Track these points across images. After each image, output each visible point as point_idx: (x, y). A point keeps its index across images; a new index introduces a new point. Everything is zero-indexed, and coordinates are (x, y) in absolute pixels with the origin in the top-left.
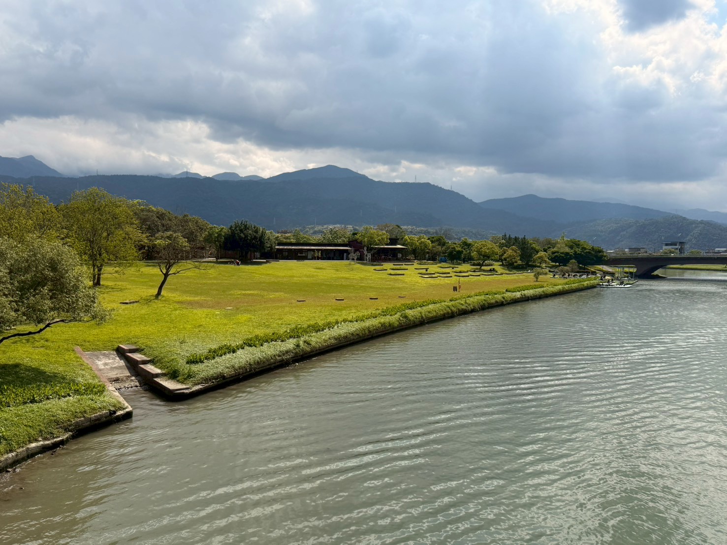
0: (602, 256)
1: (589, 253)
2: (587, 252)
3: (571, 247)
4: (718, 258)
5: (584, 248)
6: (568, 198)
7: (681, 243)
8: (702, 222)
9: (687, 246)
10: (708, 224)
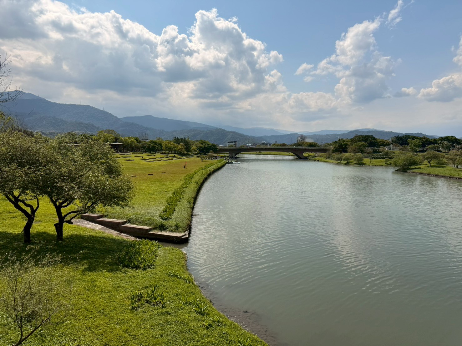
0: (216, 148)
1: (211, 146)
2: (210, 146)
3: (202, 144)
4: (265, 148)
5: (208, 144)
6: (169, 118)
7: (235, 142)
8: (231, 132)
9: (237, 143)
10: (234, 133)
